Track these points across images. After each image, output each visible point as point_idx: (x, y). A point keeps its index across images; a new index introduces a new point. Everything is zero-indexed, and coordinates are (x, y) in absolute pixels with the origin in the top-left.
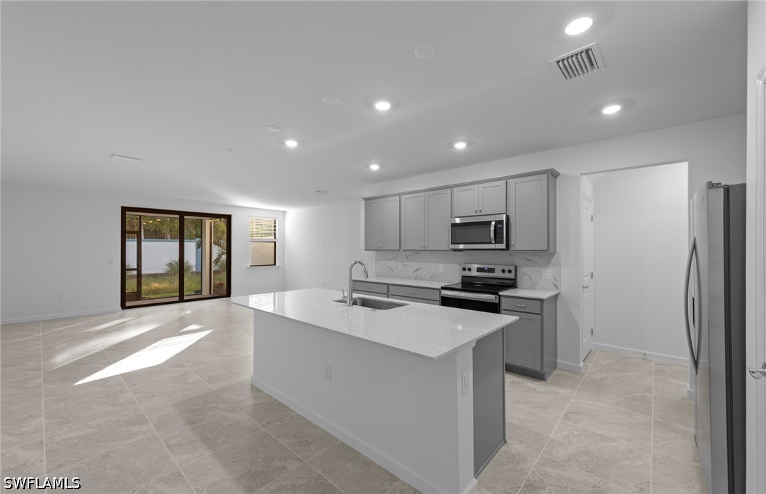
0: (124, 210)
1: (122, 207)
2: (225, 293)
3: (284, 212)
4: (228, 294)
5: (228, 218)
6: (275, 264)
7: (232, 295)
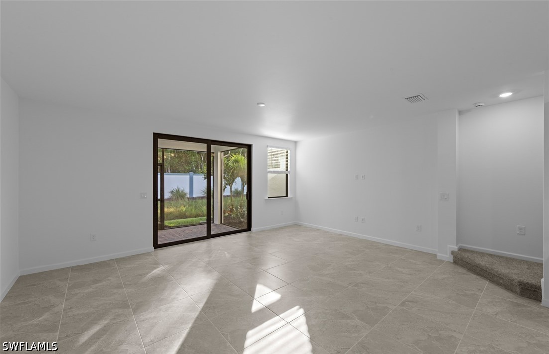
0: (157, 136)
1: (154, 133)
2: (246, 227)
3: (296, 142)
4: (249, 229)
5: (249, 147)
6: (287, 196)
7: (252, 229)
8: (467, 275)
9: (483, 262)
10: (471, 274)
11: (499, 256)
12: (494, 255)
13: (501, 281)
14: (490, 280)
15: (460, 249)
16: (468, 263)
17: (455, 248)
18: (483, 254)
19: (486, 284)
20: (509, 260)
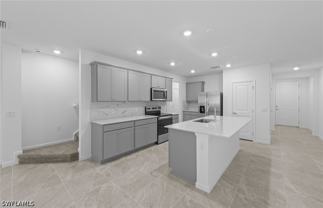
8: (37, 166)
9: (45, 153)
10: (39, 165)
11: (49, 146)
12: (46, 147)
13: (60, 159)
14: (52, 162)
15: (24, 151)
16: (34, 159)
17: (20, 152)
18: (40, 149)
19: (52, 166)
20: (55, 146)
